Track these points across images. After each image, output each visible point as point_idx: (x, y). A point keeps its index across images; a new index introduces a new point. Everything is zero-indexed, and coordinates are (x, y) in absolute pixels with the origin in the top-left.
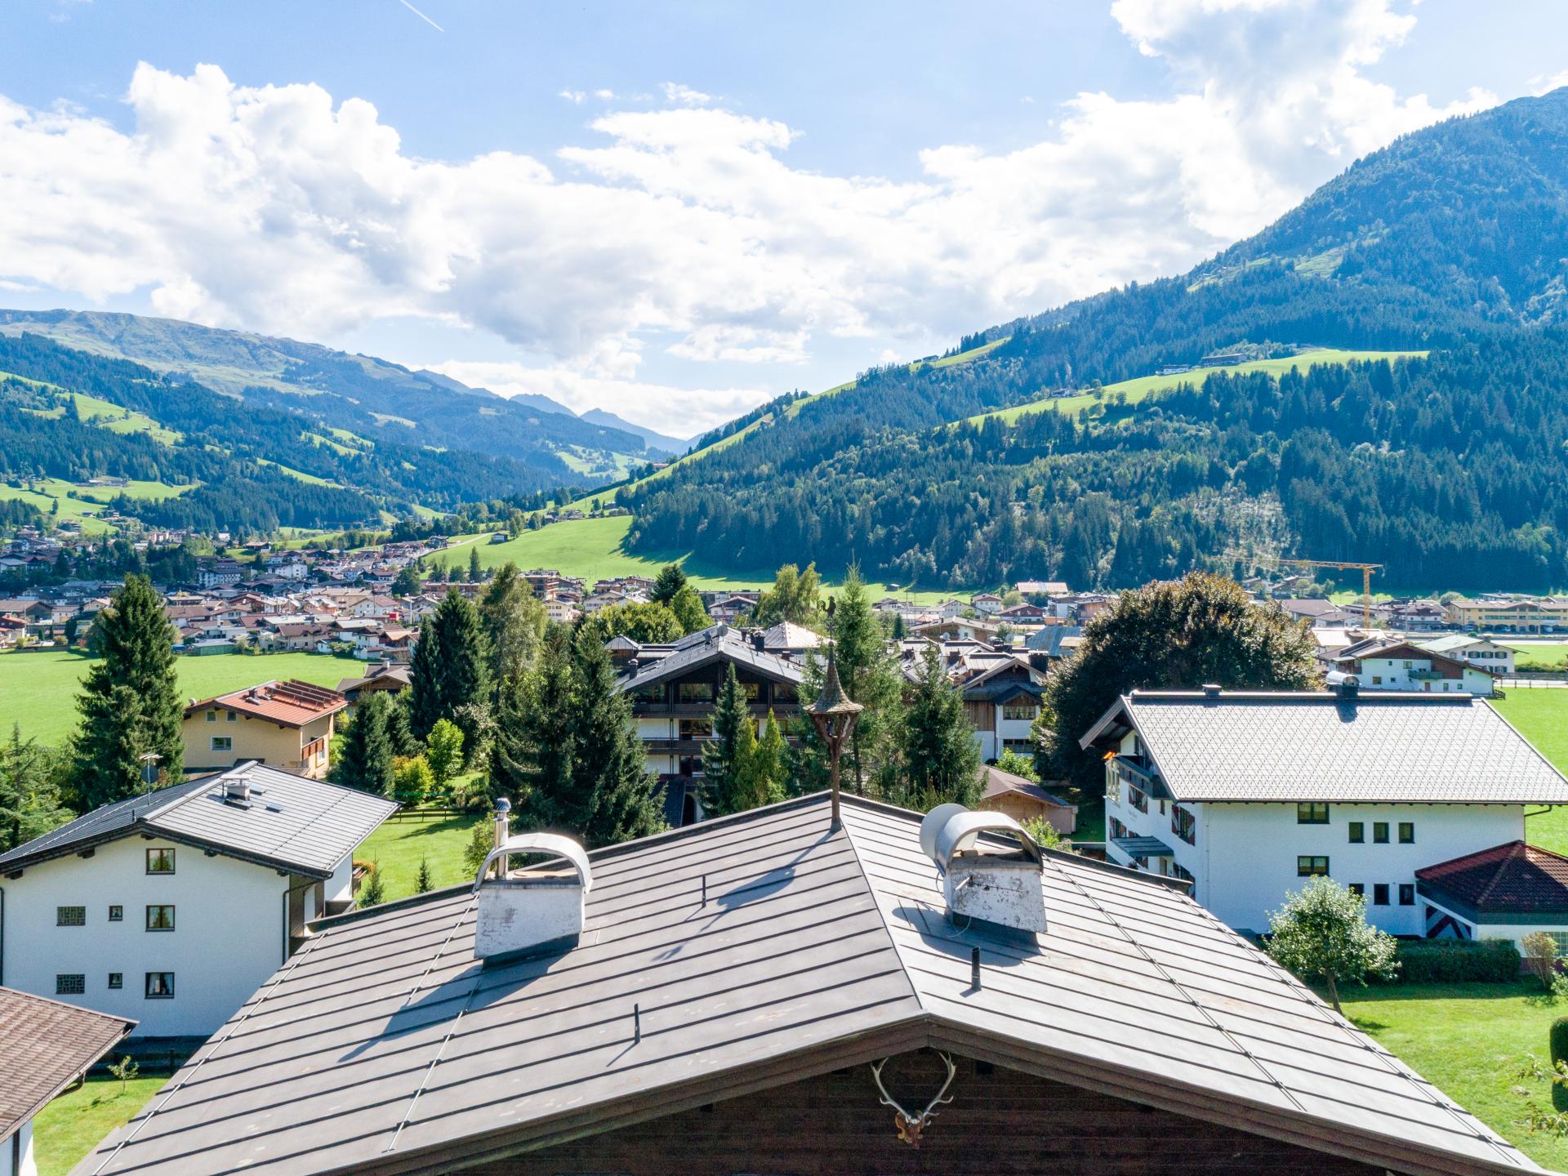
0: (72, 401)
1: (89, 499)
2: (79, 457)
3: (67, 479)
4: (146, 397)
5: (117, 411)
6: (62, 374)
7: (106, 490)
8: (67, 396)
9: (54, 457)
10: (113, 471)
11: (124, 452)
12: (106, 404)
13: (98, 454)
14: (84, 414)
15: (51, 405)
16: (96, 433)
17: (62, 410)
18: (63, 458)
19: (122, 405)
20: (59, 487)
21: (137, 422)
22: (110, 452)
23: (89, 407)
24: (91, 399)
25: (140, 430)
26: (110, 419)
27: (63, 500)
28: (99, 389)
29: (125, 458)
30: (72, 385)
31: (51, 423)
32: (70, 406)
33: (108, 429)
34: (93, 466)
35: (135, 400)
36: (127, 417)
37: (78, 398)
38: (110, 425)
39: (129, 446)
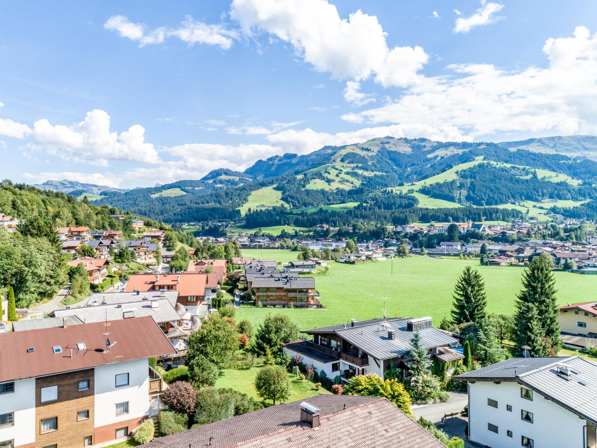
0: (535, 172)
1: (541, 208)
2: (538, 192)
3: (533, 201)
4: (566, 168)
5: (553, 174)
6: (532, 162)
7: (548, 204)
8: (533, 170)
9: (528, 193)
10: (551, 197)
11: (556, 189)
12: (549, 172)
13: (545, 191)
14: (540, 177)
15: (527, 174)
16: (545, 183)
17: (531, 176)
18: (531, 193)
19: (555, 171)
20: (530, 204)
21: (562, 177)
22: (550, 190)
23: (541, 173)
24: (542, 170)
25: (563, 181)
26: (550, 177)
27: (531, 209)
28: (546, 166)
29: (556, 192)
30: (535, 166)
31: (527, 181)
32: (534, 174)
33: (549, 181)
34: (543, 195)
35: (561, 169)
36: (557, 176)
37: (537, 170)
38: (550, 179)
39: (558, 187)
